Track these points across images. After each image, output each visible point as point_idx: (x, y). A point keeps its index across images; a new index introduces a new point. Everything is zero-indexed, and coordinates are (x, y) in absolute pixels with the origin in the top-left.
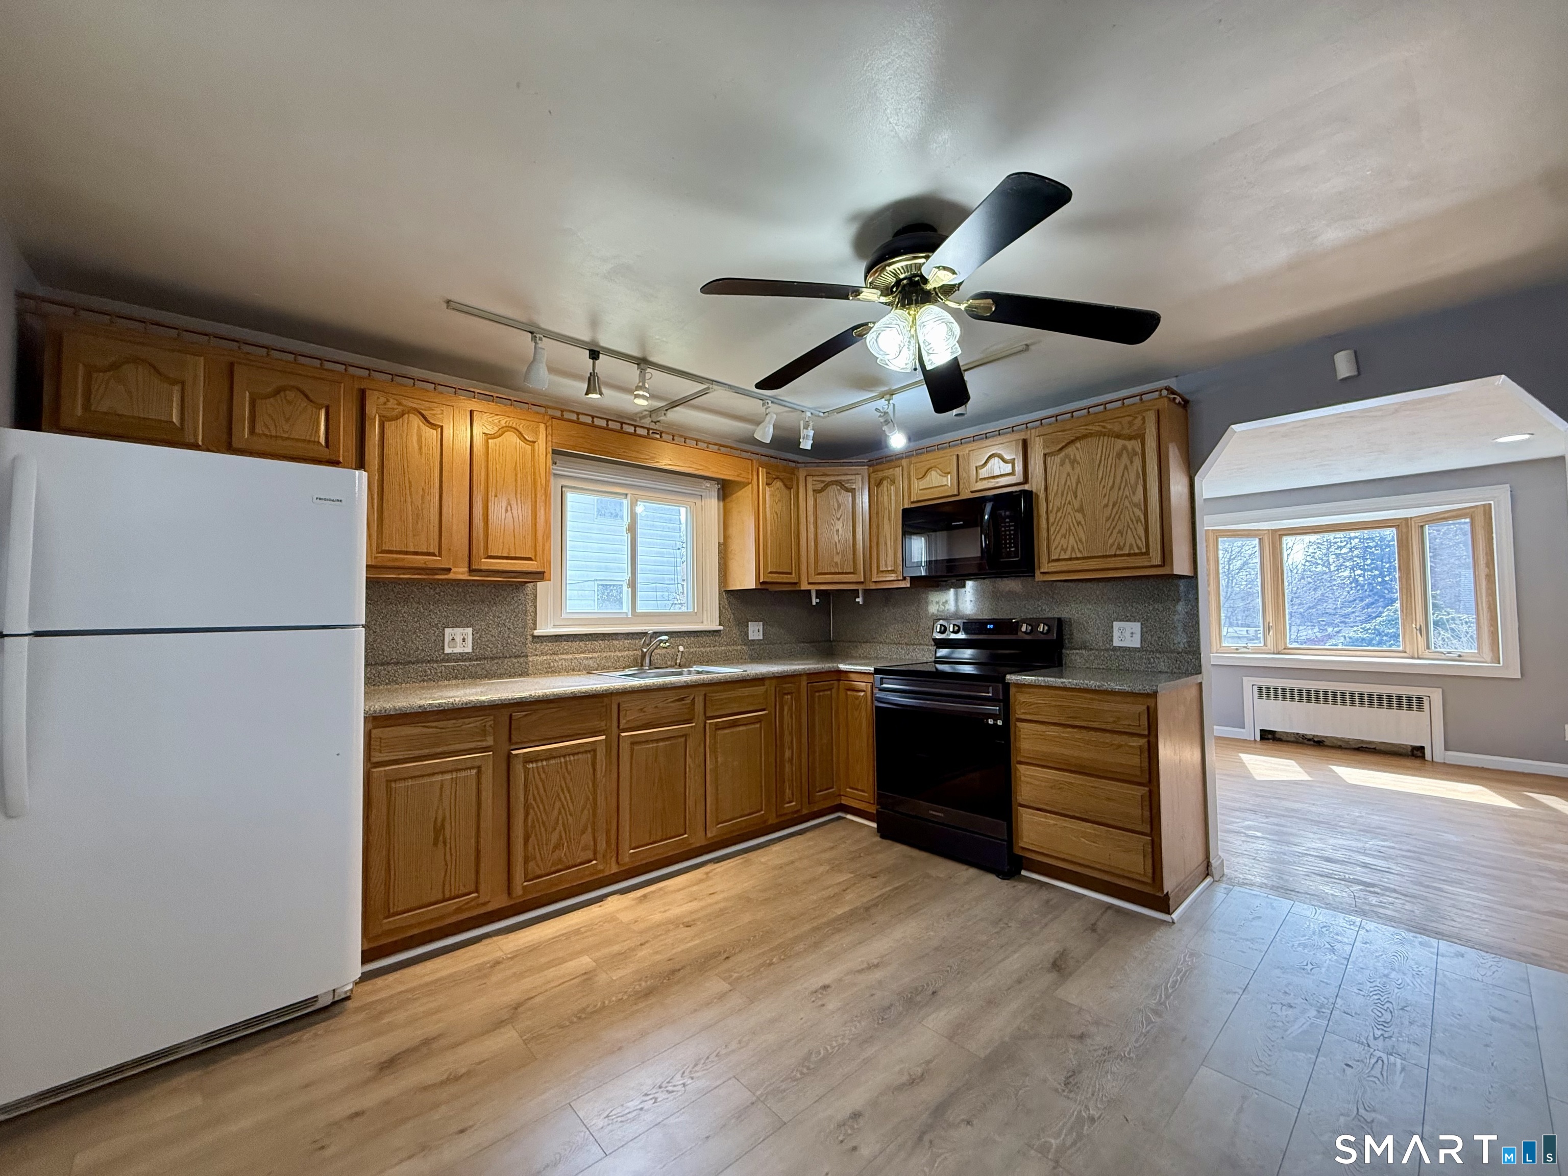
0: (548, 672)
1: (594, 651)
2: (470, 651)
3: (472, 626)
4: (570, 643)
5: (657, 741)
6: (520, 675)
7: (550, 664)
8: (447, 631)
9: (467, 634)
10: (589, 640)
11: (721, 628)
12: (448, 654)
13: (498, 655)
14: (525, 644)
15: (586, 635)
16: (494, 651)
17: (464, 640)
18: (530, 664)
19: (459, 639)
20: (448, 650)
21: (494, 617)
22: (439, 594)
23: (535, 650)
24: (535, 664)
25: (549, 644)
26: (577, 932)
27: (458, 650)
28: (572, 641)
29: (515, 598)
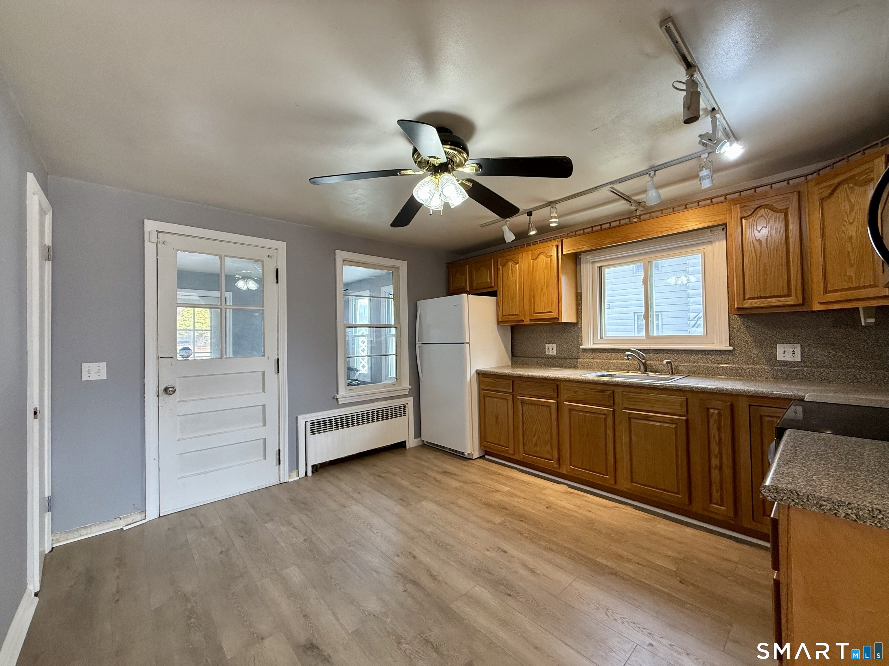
0: (587, 368)
1: (616, 359)
2: (555, 354)
3: (555, 343)
4: (602, 354)
5: (586, 412)
6: (574, 368)
7: (588, 364)
8: (547, 345)
9: (553, 346)
10: (613, 352)
11: (731, 348)
12: (547, 355)
13: (566, 357)
14: (578, 353)
15: (611, 349)
16: (565, 355)
17: (552, 349)
18: (578, 362)
19: (550, 349)
20: (547, 353)
21: (564, 338)
22: (543, 329)
23: (584, 356)
24: (581, 363)
25: (591, 353)
26: (528, 484)
27: (551, 353)
28: (603, 352)
29: (573, 330)
